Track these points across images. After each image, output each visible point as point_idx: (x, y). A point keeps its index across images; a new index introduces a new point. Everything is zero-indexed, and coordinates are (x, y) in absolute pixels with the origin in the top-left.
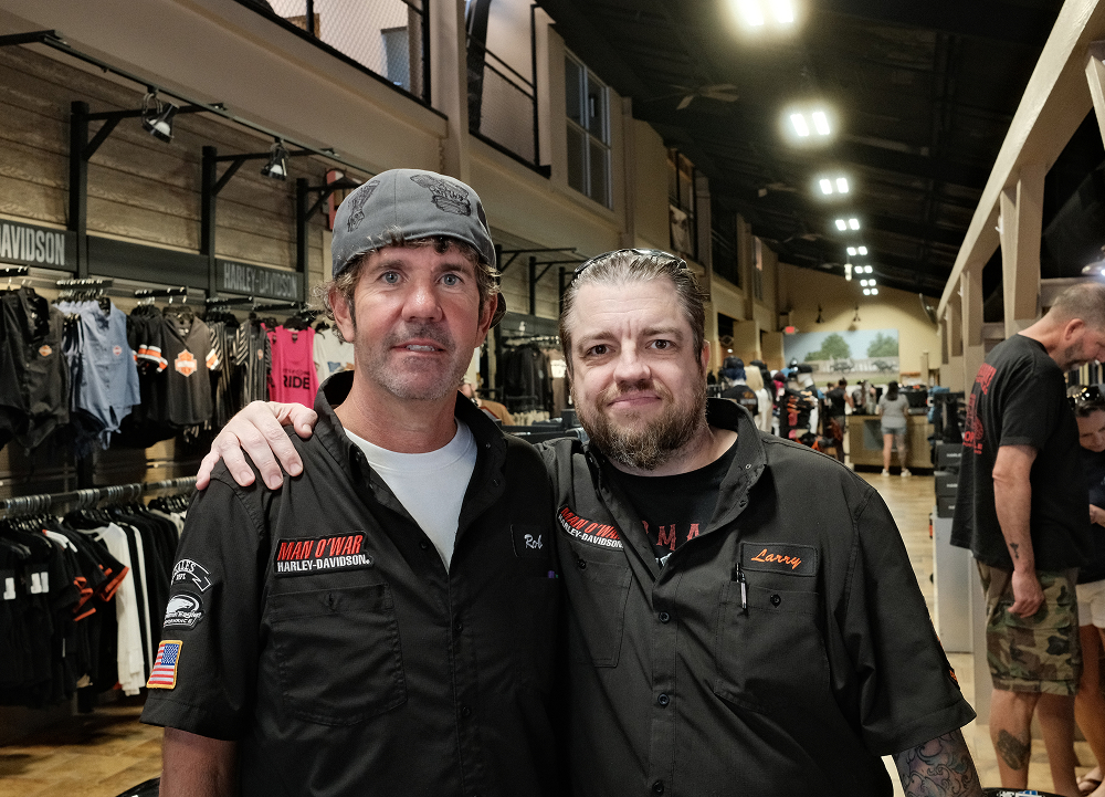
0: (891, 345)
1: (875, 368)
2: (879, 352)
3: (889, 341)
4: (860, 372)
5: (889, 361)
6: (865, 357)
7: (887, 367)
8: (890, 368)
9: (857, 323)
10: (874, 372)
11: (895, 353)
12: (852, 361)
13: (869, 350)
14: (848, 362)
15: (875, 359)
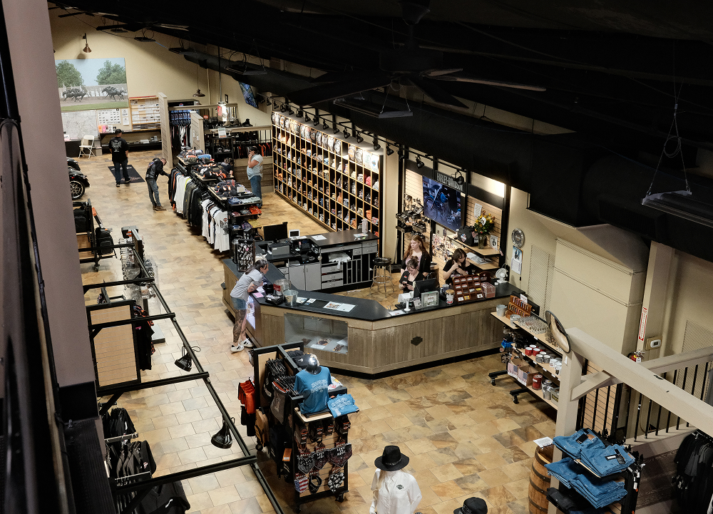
0: (120, 73)
1: (105, 94)
2: (108, 79)
3: (117, 69)
4: (92, 98)
5: (118, 87)
6: (97, 84)
7: (116, 93)
8: (119, 94)
9: (88, 54)
10: (105, 98)
11: (123, 80)
12: (83, 88)
13: (98, 77)
14: (80, 88)
15: (105, 86)
